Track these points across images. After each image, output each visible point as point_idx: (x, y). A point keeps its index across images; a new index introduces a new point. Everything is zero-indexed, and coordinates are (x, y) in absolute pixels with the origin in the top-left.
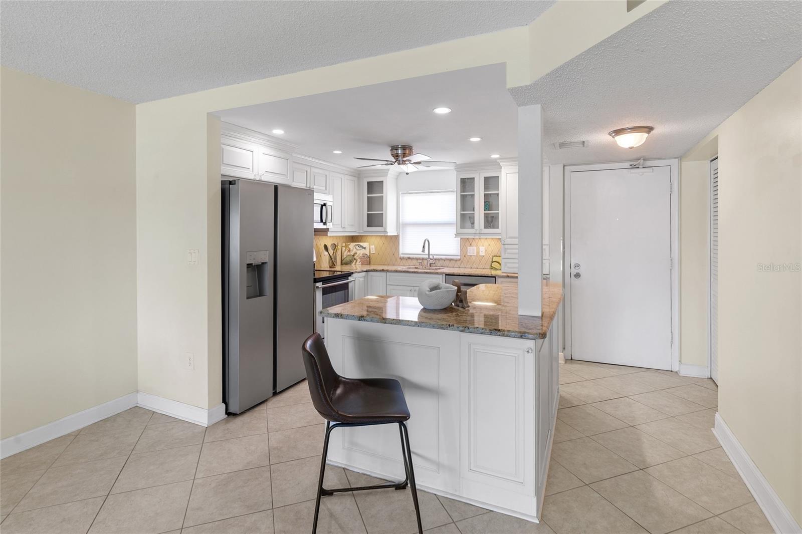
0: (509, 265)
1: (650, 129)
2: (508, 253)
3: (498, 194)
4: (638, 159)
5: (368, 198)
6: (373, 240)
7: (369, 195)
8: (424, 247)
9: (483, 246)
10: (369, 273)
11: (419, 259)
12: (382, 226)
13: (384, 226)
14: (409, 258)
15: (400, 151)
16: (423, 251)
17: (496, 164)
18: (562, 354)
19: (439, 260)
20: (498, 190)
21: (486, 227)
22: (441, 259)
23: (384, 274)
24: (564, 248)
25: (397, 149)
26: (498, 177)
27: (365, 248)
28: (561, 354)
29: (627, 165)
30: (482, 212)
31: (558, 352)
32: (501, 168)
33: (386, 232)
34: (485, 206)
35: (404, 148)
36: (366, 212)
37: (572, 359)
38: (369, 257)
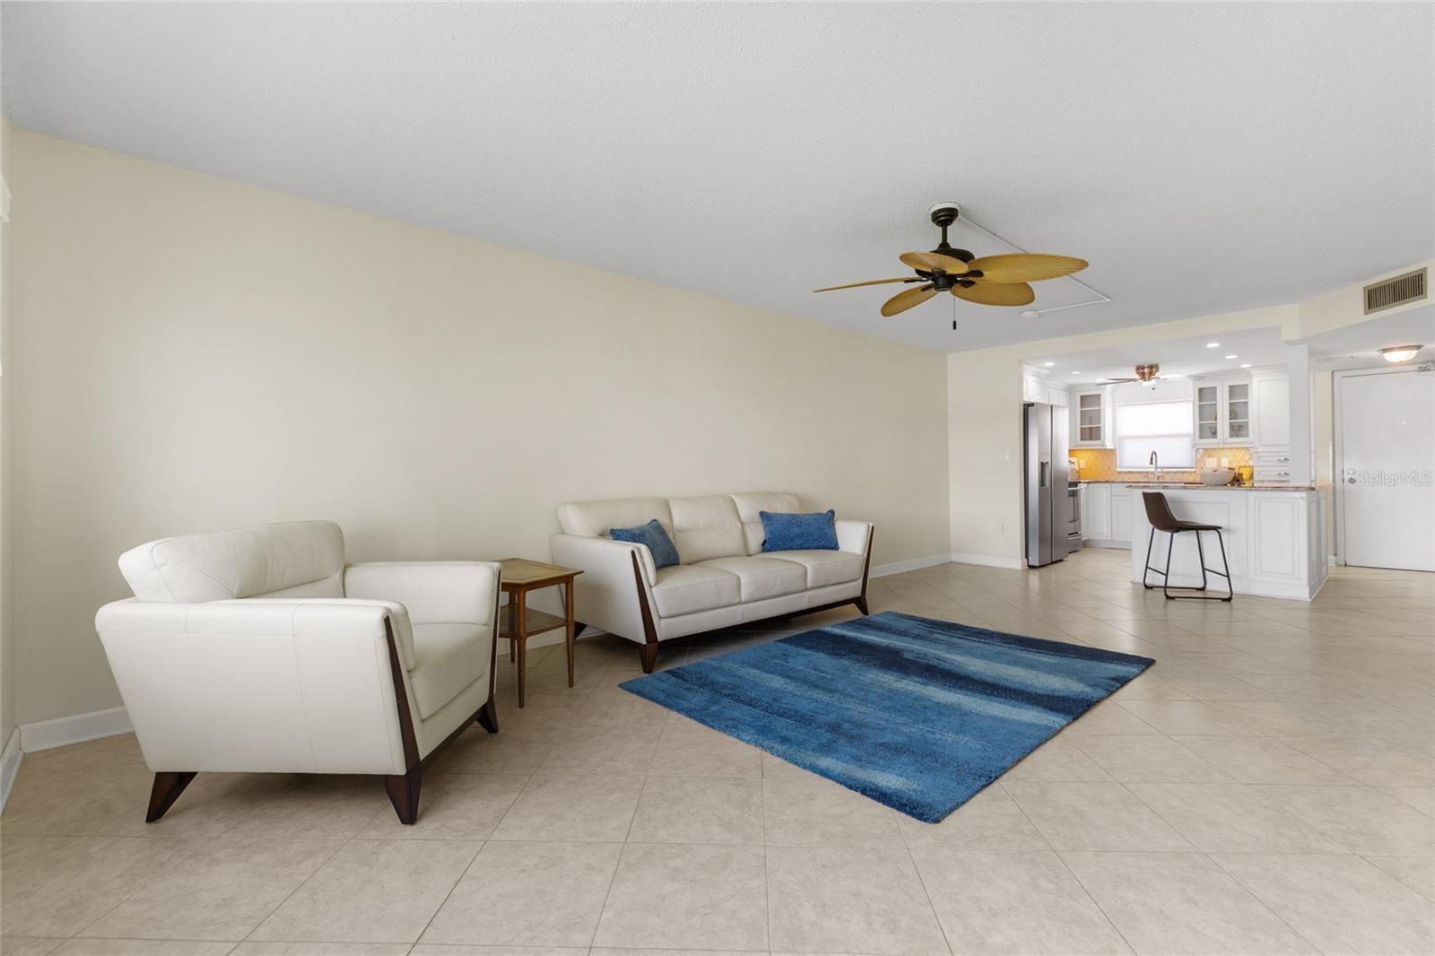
0: (1262, 473)
1: (1419, 347)
2: (1263, 461)
3: (1246, 403)
4: (1428, 362)
5: (1082, 412)
6: (1083, 454)
7: (1083, 409)
8: (1152, 459)
9: (1226, 456)
10: (1090, 485)
11: (1143, 472)
12: (1099, 439)
13: (1102, 438)
14: (1130, 472)
15: (1146, 370)
16: (1151, 463)
17: (1247, 373)
18: (1333, 557)
19: (1168, 473)
20: (1247, 398)
21: (1231, 436)
22: (1172, 472)
23: (1108, 485)
24: (1334, 453)
25: (1143, 368)
26: (1247, 385)
27: (1073, 463)
28: (1331, 557)
29: (1416, 367)
30: (1227, 421)
31: (1327, 555)
32: (1251, 376)
33: (1104, 445)
34: (1230, 415)
35: (1151, 367)
36: (1079, 426)
37: (1346, 565)
38: (1078, 472)
